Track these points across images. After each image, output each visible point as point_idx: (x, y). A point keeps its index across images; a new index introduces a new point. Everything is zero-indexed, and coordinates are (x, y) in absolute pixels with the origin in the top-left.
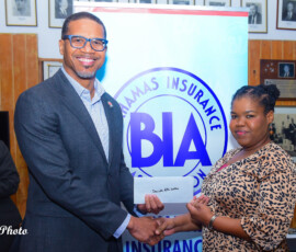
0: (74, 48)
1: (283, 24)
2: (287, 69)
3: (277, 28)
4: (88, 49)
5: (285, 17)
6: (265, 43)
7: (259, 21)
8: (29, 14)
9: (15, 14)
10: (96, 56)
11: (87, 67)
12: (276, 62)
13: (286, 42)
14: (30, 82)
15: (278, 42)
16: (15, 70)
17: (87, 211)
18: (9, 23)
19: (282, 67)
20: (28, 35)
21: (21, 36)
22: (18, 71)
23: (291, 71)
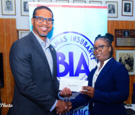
0: (38, 22)
1: (124, 13)
2: (126, 33)
3: (122, 15)
4: (45, 23)
5: (125, 10)
6: (117, 22)
7: (114, 12)
8: (12, 10)
9: (6, 10)
10: (48, 26)
11: (44, 32)
12: (121, 30)
13: (126, 21)
14: (13, 40)
15: (123, 21)
16: (6, 35)
17: (39, 99)
18: (3, 14)
19: (124, 32)
20: (12, 19)
21: (9, 19)
22: (7, 35)
23: (128, 34)
